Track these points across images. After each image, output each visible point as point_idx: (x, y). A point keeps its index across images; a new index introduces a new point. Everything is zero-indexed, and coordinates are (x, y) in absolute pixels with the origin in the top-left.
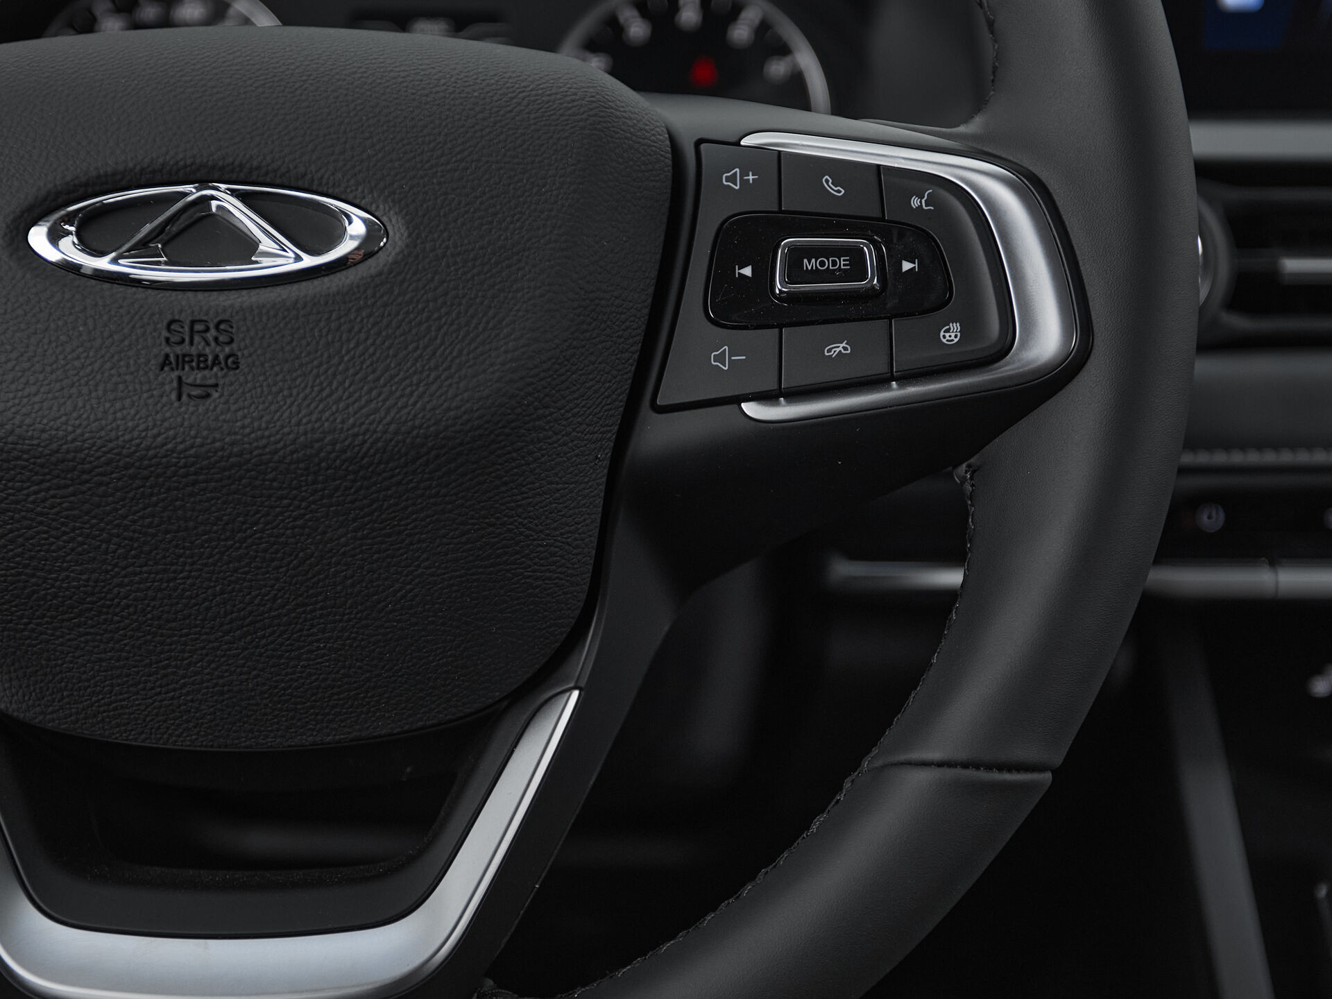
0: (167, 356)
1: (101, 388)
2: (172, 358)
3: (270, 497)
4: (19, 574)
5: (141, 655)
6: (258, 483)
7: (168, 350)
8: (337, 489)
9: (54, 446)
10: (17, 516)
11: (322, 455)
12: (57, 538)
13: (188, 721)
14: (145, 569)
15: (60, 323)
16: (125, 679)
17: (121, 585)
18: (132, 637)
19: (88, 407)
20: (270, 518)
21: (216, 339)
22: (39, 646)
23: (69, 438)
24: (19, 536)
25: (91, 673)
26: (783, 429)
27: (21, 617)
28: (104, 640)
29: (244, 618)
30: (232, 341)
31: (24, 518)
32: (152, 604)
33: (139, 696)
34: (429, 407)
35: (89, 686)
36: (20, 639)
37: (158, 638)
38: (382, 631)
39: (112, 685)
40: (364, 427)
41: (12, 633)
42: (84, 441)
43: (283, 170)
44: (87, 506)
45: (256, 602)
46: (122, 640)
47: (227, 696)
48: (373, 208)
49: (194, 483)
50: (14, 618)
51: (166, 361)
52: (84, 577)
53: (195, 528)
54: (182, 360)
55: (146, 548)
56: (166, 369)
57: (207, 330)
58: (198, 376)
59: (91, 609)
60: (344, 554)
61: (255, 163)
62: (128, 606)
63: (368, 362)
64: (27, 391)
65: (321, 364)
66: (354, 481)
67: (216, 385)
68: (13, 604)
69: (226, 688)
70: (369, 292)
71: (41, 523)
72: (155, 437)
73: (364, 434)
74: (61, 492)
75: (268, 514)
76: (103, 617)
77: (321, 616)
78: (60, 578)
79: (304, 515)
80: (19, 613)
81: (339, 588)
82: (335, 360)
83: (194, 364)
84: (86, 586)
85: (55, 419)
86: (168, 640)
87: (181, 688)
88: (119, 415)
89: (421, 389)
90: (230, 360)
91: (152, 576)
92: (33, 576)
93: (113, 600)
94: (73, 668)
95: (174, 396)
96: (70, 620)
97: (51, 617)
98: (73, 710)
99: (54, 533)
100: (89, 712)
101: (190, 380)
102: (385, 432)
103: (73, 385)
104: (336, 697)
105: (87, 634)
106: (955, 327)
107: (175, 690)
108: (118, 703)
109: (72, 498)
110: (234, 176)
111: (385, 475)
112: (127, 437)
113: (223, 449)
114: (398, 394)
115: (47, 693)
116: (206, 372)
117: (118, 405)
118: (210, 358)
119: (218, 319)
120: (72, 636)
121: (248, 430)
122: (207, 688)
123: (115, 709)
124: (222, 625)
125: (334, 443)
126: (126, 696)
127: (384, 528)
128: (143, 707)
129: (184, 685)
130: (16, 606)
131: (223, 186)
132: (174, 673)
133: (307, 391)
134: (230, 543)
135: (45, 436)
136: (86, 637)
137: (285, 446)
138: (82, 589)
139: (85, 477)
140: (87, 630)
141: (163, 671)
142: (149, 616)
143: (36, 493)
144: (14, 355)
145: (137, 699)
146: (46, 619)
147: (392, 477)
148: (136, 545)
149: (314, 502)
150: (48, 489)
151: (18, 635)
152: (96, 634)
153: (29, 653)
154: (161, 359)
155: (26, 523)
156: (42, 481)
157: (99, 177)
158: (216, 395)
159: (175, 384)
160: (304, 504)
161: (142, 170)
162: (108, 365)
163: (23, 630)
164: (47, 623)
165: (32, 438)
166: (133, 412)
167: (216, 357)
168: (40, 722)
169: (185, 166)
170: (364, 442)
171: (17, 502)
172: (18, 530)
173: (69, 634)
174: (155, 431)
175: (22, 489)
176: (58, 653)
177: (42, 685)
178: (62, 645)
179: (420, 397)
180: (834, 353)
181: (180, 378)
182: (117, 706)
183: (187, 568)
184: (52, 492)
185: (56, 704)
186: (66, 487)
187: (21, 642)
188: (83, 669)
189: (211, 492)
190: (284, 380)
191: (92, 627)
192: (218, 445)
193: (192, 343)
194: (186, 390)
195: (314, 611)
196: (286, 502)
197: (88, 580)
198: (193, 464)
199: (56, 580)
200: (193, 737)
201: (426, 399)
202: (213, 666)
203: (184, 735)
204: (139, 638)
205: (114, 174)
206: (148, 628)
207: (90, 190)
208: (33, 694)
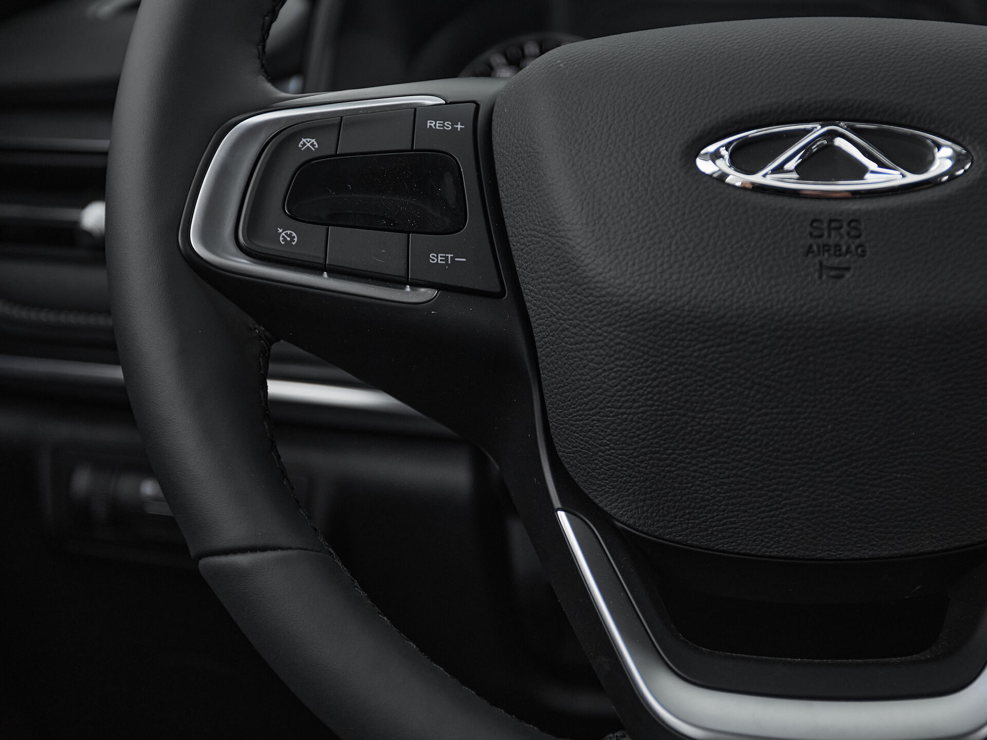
0: (811, 246)
1: (760, 269)
2: (815, 248)
3: (883, 355)
4: (673, 414)
5: (756, 480)
6: (876, 343)
7: (811, 241)
8: (935, 350)
10: (681, 368)
12: (710, 385)
13: (779, 536)
14: (775, 411)
15: (728, 221)
16: (739, 500)
17: (753, 423)
18: (752, 465)
19: (750, 283)
20: (880, 371)
21: (848, 234)
22: (677, 472)
23: (734, 307)
24: (679, 384)
25: (714, 494)
27: (666, 449)
28: (730, 468)
29: (845, 452)
30: (860, 235)
31: (687, 369)
32: (776, 438)
33: (746, 514)
35: (708, 505)
36: (662, 466)
37: (773, 467)
38: (947, 465)
39: (727, 505)
40: (962, 301)
41: (656, 461)
43: (891, 111)
44: (739, 360)
45: (857, 438)
46: (745, 468)
47: (816, 515)
48: (960, 139)
49: (827, 342)
50: (661, 449)
51: (809, 250)
52: (725, 417)
53: (821, 378)
54: (825, 248)
55: (779, 394)
56: (810, 255)
57: (841, 226)
58: (835, 261)
59: (726, 442)
60: (931, 402)
61: (870, 106)
62: (755, 440)
64: (702, 271)
65: (929, 253)
66: (948, 344)
67: (848, 269)
68: (663, 438)
69: (817, 509)
71: (700, 374)
72: (801, 306)
74: (721, 349)
75: (879, 369)
76: (733, 449)
77: (904, 452)
78: (706, 417)
79: (907, 370)
80: (666, 446)
81: (921, 429)
83: (832, 252)
84: (725, 424)
85: (723, 293)
86: (781, 468)
87: (782, 508)
88: (774, 290)
90: (859, 250)
91: (780, 416)
92: (684, 415)
93: (744, 435)
94: (699, 490)
95: (816, 276)
96: (705, 451)
97: (692, 449)
98: (690, 525)
99: (708, 381)
100: (703, 526)
101: (829, 264)
103: (737, 267)
104: (899, 519)
105: (717, 462)
107: (776, 509)
108: (728, 520)
109: (728, 354)
110: (850, 116)
112: (779, 306)
113: (853, 316)
115: (673, 511)
116: (841, 258)
117: (773, 282)
118: (844, 249)
119: (851, 218)
120: (705, 464)
121: (873, 302)
122: (802, 508)
123: (725, 524)
124: (826, 457)
126: (736, 513)
127: (965, 382)
128: (747, 523)
129: (785, 505)
130: (665, 440)
131: (842, 124)
132: (779, 496)
134: (845, 391)
136: (716, 465)
138: (722, 426)
139: (741, 337)
140: (719, 459)
141: (771, 494)
142: (771, 448)
143: (700, 349)
144: (692, 245)
145: (744, 517)
146: (687, 450)
148: (772, 391)
149: (916, 360)
150: (711, 347)
151: (661, 463)
152: (725, 463)
153: (666, 478)
154: (806, 248)
155: (688, 373)
156: (707, 340)
157: (750, 116)
158: (848, 275)
159: (818, 266)
160: (908, 361)
161: (783, 111)
162: (765, 253)
163: (666, 459)
164: (688, 453)
166: (785, 287)
167: (848, 248)
168: (660, 534)
169: (816, 108)
170: (961, 313)
171: (683, 357)
172: (680, 379)
173: (703, 462)
174: (802, 302)
175: (690, 346)
176: (690, 478)
177: (669, 504)
178: (695, 471)
181: (821, 263)
182: (726, 522)
183: (809, 410)
184: (713, 349)
185: (677, 519)
186: (725, 345)
187: (662, 468)
188: (708, 491)
189: (838, 350)
190: (902, 265)
191: (722, 457)
192: (849, 313)
193: (829, 236)
194: (825, 271)
195: (899, 447)
196: (894, 359)
197: (728, 419)
198: (828, 328)
199: (703, 418)
200: (781, 549)
202: (811, 490)
203: (774, 546)
204: (758, 466)
205: (762, 114)
206: (768, 458)
207: (743, 126)
208: (661, 511)
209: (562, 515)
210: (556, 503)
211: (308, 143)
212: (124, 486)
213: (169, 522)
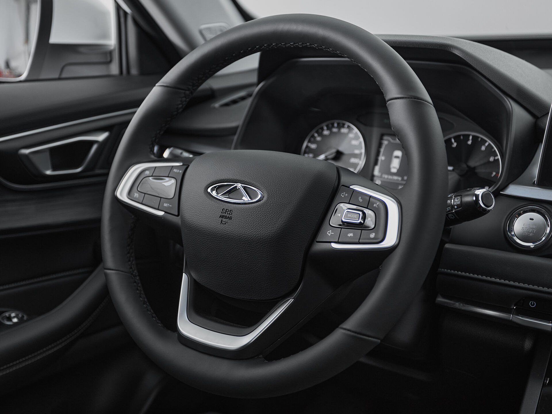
0: (221, 215)
1: (210, 219)
3: (233, 245)
6: (231, 242)
7: (221, 214)
8: (244, 246)
9: (201, 229)
11: (242, 239)
12: (201, 247)
13: (221, 288)
14: (213, 255)
17: (210, 258)
19: (207, 222)
20: (233, 249)
21: (229, 213)
26: (338, 250)
29: (229, 269)
30: (232, 214)
32: (215, 263)
34: (262, 233)
38: (253, 277)
40: (250, 234)
42: (206, 229)
43: (250, 182)
44: (205, 241)
45: (231, 266)
48: (263, 192)
49: (221, 240)
52: (205, 255)
53: (221, 249)
54: (223, 216)
55: (214, 251)
56: (220, 218)
57: (228, 211)
59: (206, 262)
60: (245, 259)
61: (246, 181)
62: (211, 262)
63: (253, 222)
65: (245, 221)
66: (247, 245)
67: (227, 222)
70: (257, 209)
71: (199, 243)
73: (249, 236)
74: (202, 238)
75: (232, 249)
76: (207, 264)
77: (242, 271)
79: (239, 250)
81: (245, 266)
82: (247, 221)
83: (225, 217)
88: (211, 225)
89: (261, 229)
90: (230, 218)
91: (215, 257)
92: (198, 253)
93: (209, 260)
95: (220, 223)
99: (200, 245)
102: (253, 236)
106: (374, 234)
110: (242, 183)
111: (253, 245)
112: (212, 229)
113: (226, 234)
114: (257, 229)
116: (226, 219)
119: (231, 209)
121: (230, 232)
124: (226, 269)
125: (244, 237)
127: (252, 256)
131: (240, 184)
133: (242, 226)
134: (226, 253)
135: (200, 227)
137: (236, 236)
138: (204, 257)
139: (205, 236)
142: (214, 265)
143: (198, 237)
147: (254, 245)
148: (212, 250)
149: (240, 248)
150: (200, 237)
154: (220, 216)
155: (197, 243)
156: (199, 235)
157: (221, 180)
158: (227, 224)
160: (239, 248)
161: (228, 179)
165: (198, 227)
166: (214, 225)
167: (228, 217)
169: (235, 180)
170: (249, 237)
174: (216, 229)
175: (196, 236)
179: (261, 230)
180: (349, 236)
181: (222, 220)
183: (220, 257)
186: (202, 237)
189: (224, 242)
190: (238, 223)
192: (225, 233)
193: (225, 214)
194: (223, 222)
195: (240, 270)
196: (236, 247)
198: (221, 236)
199: (201, 255)
201: (262, 231)
204: (213, 269)
205: (223, 179)
207: (219, 182)
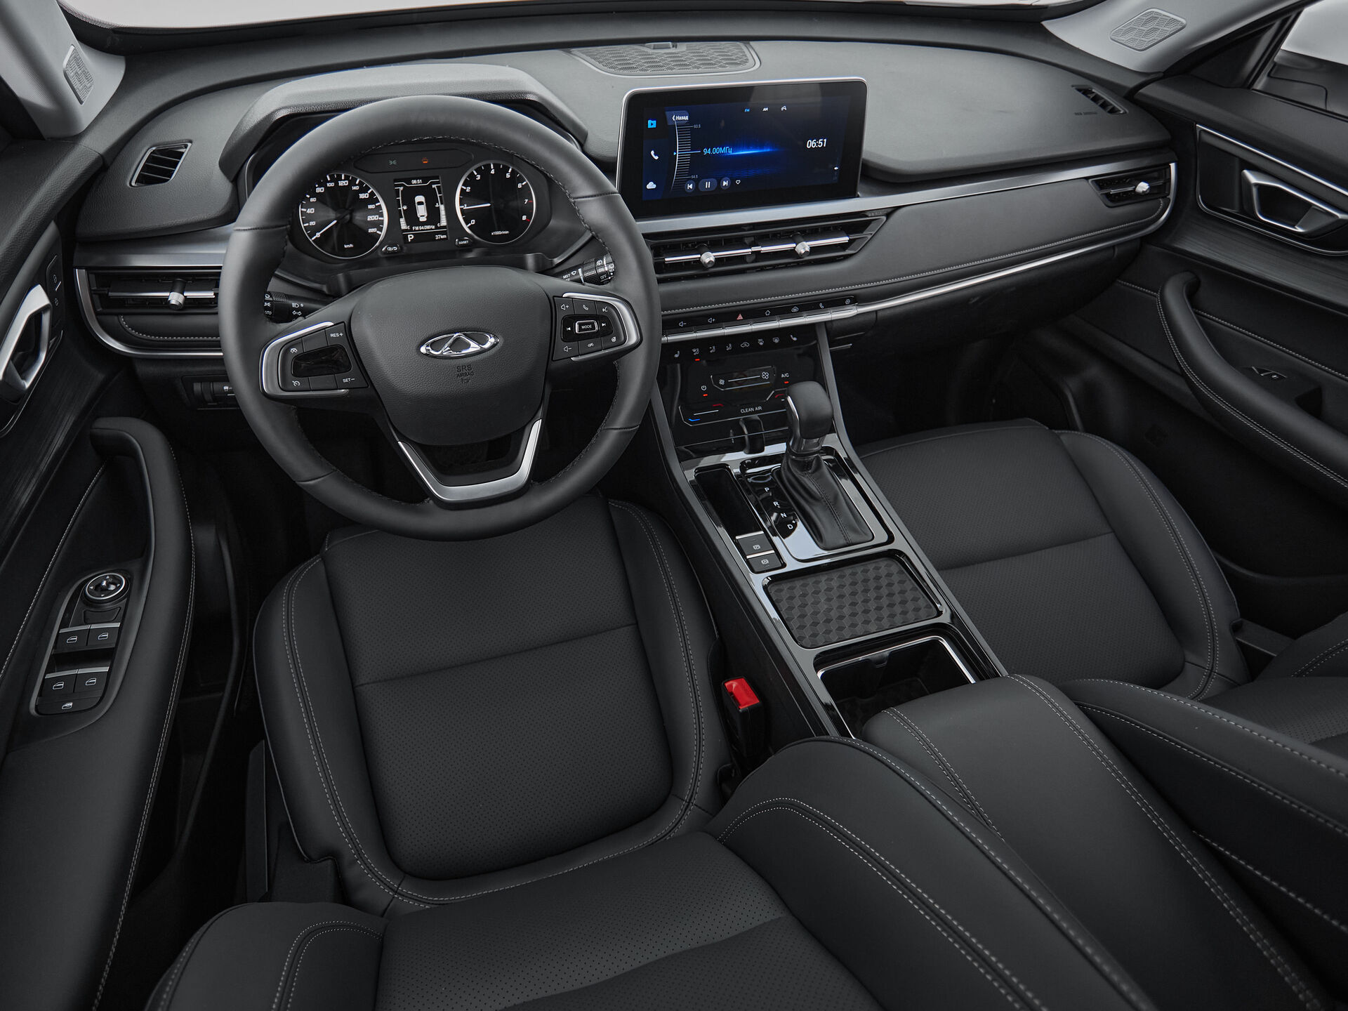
0: (458, 374)
26: (580, 362)
30: (471, 369)
50: (426, 425)
54: (462, 375)
56: (458, 377)
57: (466, 367)
83: (464, 375)
106: (615, 338)
116: (467, 377)
118: (467, 374)
158: (470, 381)
163: (427, 429)
180: (588, 345)
181: (462, 378)
193: (463, 371)
194: (463, 381)
209: (400, 443)
210: (397, 439)
211: (294, 350)
212: (216, 386)
213: (234, 398)
